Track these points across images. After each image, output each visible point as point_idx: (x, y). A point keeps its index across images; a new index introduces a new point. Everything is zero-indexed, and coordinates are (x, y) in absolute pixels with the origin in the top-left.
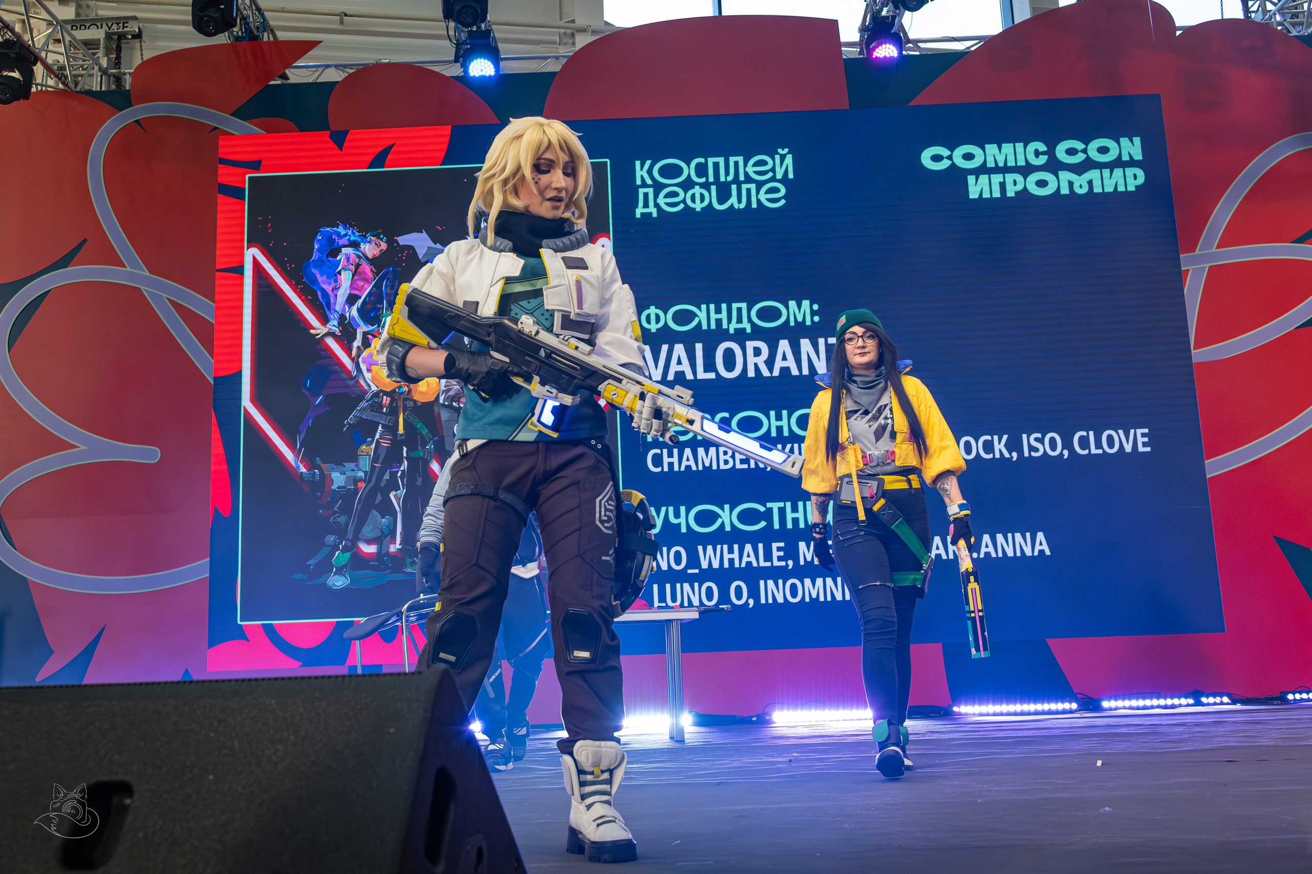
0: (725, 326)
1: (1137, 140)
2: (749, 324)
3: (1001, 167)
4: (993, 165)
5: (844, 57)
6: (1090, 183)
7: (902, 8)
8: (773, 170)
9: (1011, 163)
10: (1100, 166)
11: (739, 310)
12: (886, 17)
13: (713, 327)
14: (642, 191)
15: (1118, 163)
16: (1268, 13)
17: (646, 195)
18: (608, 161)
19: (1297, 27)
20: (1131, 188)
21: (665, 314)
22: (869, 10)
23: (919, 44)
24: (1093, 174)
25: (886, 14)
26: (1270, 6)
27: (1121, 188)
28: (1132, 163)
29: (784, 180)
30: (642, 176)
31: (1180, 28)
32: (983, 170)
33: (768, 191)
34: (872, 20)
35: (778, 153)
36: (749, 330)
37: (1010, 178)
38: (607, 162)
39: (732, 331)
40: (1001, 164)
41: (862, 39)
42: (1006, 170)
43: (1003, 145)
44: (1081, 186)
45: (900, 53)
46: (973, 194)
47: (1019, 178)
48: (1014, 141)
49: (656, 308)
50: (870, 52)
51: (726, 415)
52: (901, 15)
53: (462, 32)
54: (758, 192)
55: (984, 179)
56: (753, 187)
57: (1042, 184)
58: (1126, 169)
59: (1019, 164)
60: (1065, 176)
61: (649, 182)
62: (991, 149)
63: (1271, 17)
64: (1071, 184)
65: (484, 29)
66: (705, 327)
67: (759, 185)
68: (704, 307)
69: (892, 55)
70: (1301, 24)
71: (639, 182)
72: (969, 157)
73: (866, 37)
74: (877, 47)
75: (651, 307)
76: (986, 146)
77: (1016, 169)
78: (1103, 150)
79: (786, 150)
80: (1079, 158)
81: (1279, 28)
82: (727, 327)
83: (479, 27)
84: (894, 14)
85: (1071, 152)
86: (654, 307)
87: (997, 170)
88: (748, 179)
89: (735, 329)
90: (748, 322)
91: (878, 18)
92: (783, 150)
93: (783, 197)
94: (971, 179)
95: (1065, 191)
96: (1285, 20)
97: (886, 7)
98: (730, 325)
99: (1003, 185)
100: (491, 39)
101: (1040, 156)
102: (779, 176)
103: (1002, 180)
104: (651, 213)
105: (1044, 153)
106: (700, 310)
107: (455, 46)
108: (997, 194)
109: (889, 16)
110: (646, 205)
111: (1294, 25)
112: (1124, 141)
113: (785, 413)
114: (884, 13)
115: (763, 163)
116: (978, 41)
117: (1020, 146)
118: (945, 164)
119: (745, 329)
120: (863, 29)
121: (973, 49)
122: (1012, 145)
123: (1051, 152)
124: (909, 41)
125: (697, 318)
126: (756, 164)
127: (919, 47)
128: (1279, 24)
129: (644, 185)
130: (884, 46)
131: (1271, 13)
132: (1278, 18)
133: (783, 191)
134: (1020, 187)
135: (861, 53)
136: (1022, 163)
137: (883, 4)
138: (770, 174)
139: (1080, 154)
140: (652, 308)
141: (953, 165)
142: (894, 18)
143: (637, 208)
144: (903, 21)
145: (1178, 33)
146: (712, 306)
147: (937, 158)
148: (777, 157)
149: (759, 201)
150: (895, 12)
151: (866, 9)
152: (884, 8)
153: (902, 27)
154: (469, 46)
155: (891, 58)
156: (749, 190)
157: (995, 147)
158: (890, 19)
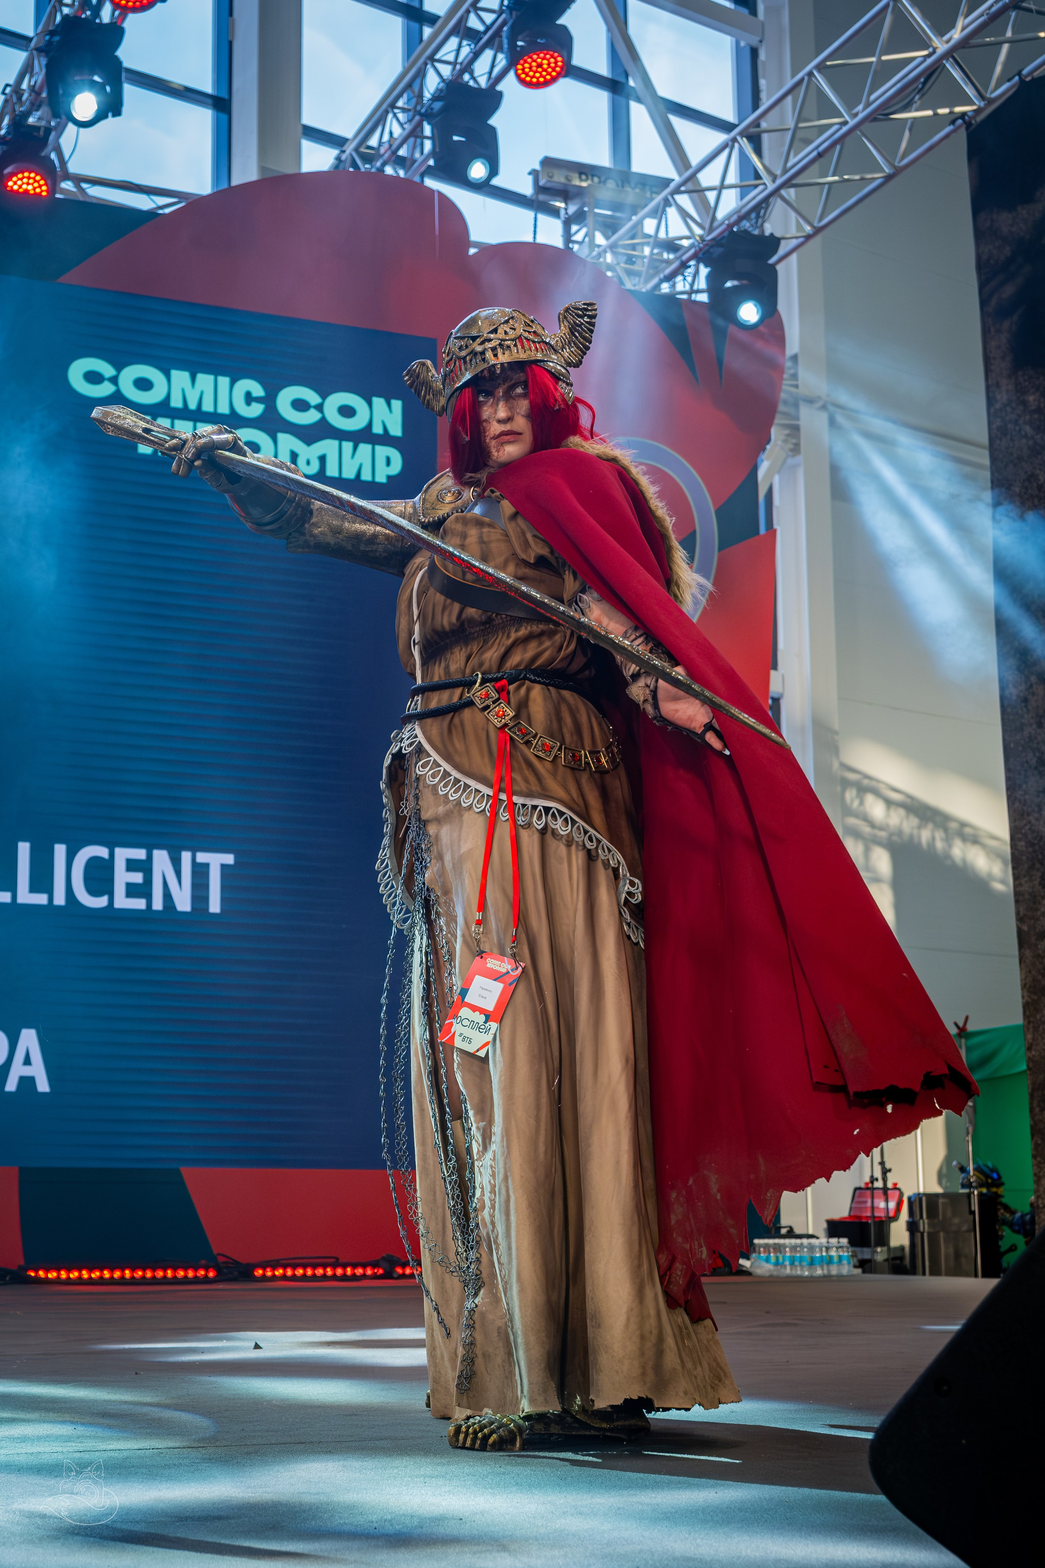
1: (397, 404)
3: (192, 411)
4: (179, 405)
6: (322, 459)
9: (208, 407)
10: (341, 435)
12: (36, 128)
15: (365, 436)
16: (596, 249)
19: (632, 277)
20: (381, 478)
24: (328, 446)
25: (37, 122)
26: (600, 239)
27: (366, 476)
28: (386, 439)
31: (476, 244)
32: (163, 409)
40: (193, 406)
42: (198, 415)
43: (200, 377)
44: (308, 463)
45: (52, 190)
46: (144, 447)
48: (216, 370)
57: (251, 448)
58: (378, 448)
59: (219, 410)
60: (287, 442)
62: (180, 377)
63: (599, 255)
64: (294, 456)
69: (38, 190)
70: (637, 274)
72: (143, 384)
74: (14, 172)
77: (213, 418)
78: (347, 411)
80: (310, 417)
81: (609, 274)
84: (47, 125)
85: (300, 405)
87: (184, 413)
91: (22, 125)
96: (618, 264)
97: (37, 110)
101: (254, 405)
105: (258, 400)
111: (630, 273)
112: (379, 402)
114: (31, 120)
116: (176, 200)
117: (223, 381)
118: (104, 389)
121: (167, 211)
122: (211, 378)
123: (269, 400)
124: (67, 176)
128: (610, 267)
130: (26, 173)
131: (601, 249)
132: (609, 258)
136: (224, 409)
137: (32, 104)
139: (312, 411)
141: (117, 391)
142: (48, 130)
144: (62, 141)
145: (472, 251)
147: (93, 377)
150: (50, 123)
152: (33, 114)
153: (59, 149)
155: (37, 197)
157: (185, 375)
158: (42, 133)
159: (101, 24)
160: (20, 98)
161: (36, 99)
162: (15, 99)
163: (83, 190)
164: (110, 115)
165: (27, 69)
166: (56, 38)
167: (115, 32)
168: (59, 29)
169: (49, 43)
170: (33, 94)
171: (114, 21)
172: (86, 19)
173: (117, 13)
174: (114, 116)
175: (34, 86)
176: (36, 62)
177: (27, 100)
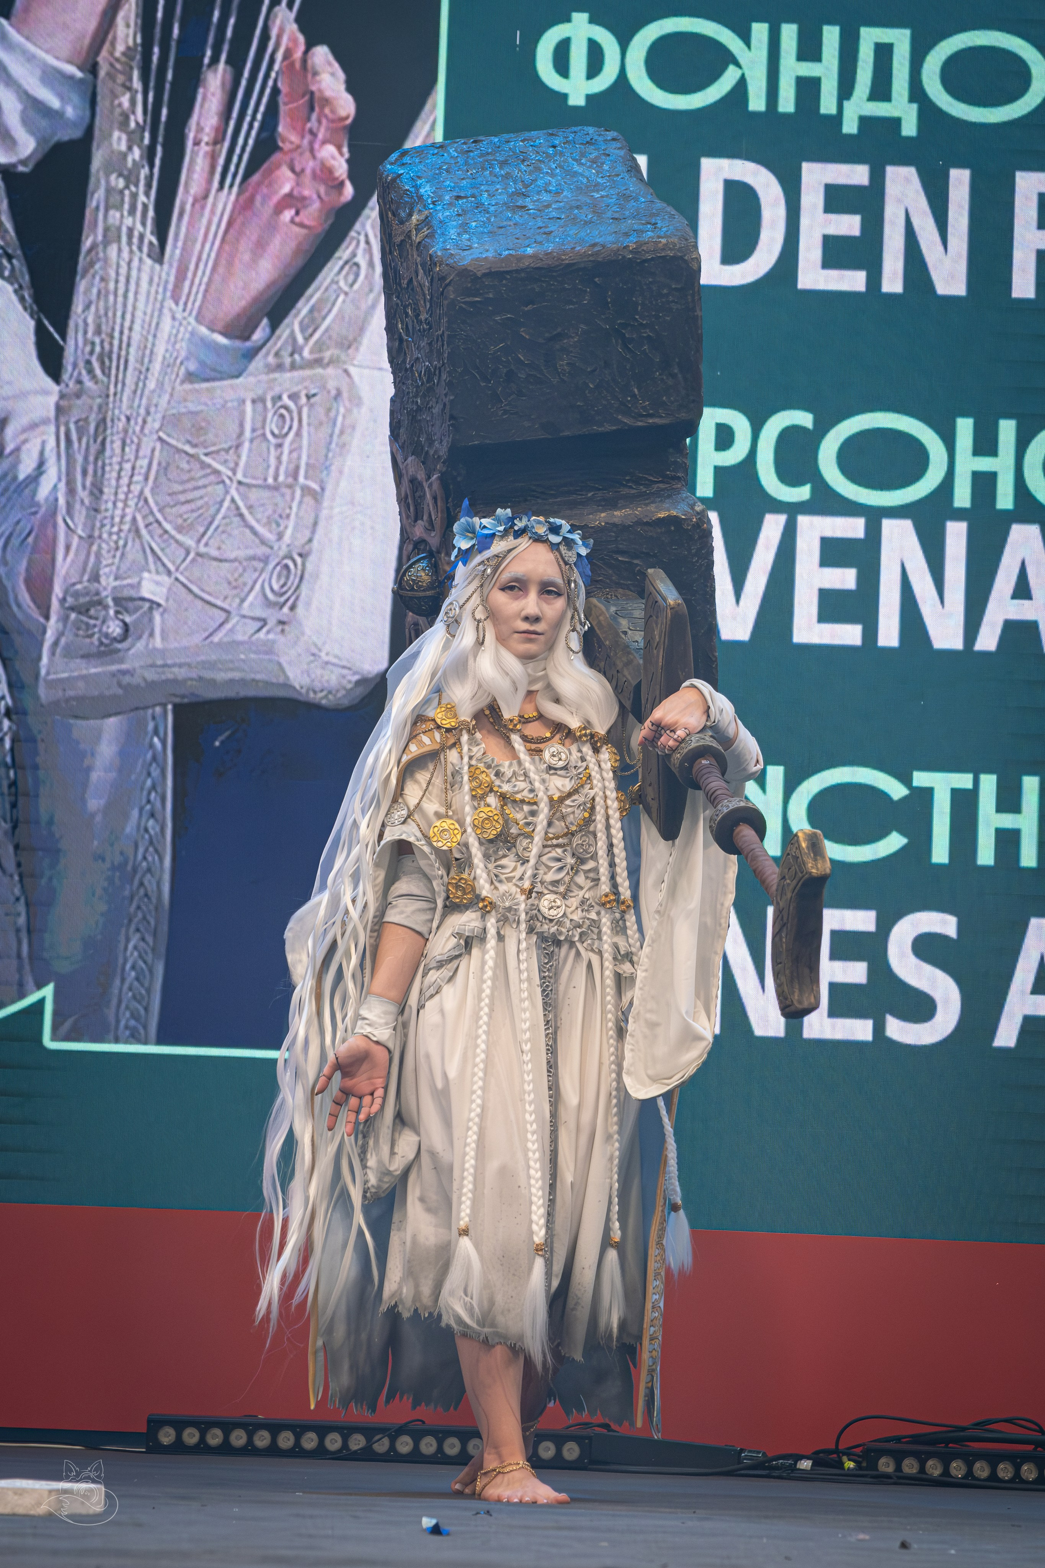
0: (828, 105)
2: (915, 106)
11: (884, 52)
13: (787, 103)
21: (624, 44)
36: (909, 129)
39: (850, 127)
49: (591, 21)
51: (804, 419)
66: (757, 103)
68: (760, 31)
75: (575, 15)
82: (833, 111)
86: (585, 16)
89: (865, 121)
90: (912, 100)
98: (846, 104)
106: (746, 38)
113: (1007, 430)
119: (896, 123)
125: (731, 68)
140: (580, 18)
146: (789, 33)
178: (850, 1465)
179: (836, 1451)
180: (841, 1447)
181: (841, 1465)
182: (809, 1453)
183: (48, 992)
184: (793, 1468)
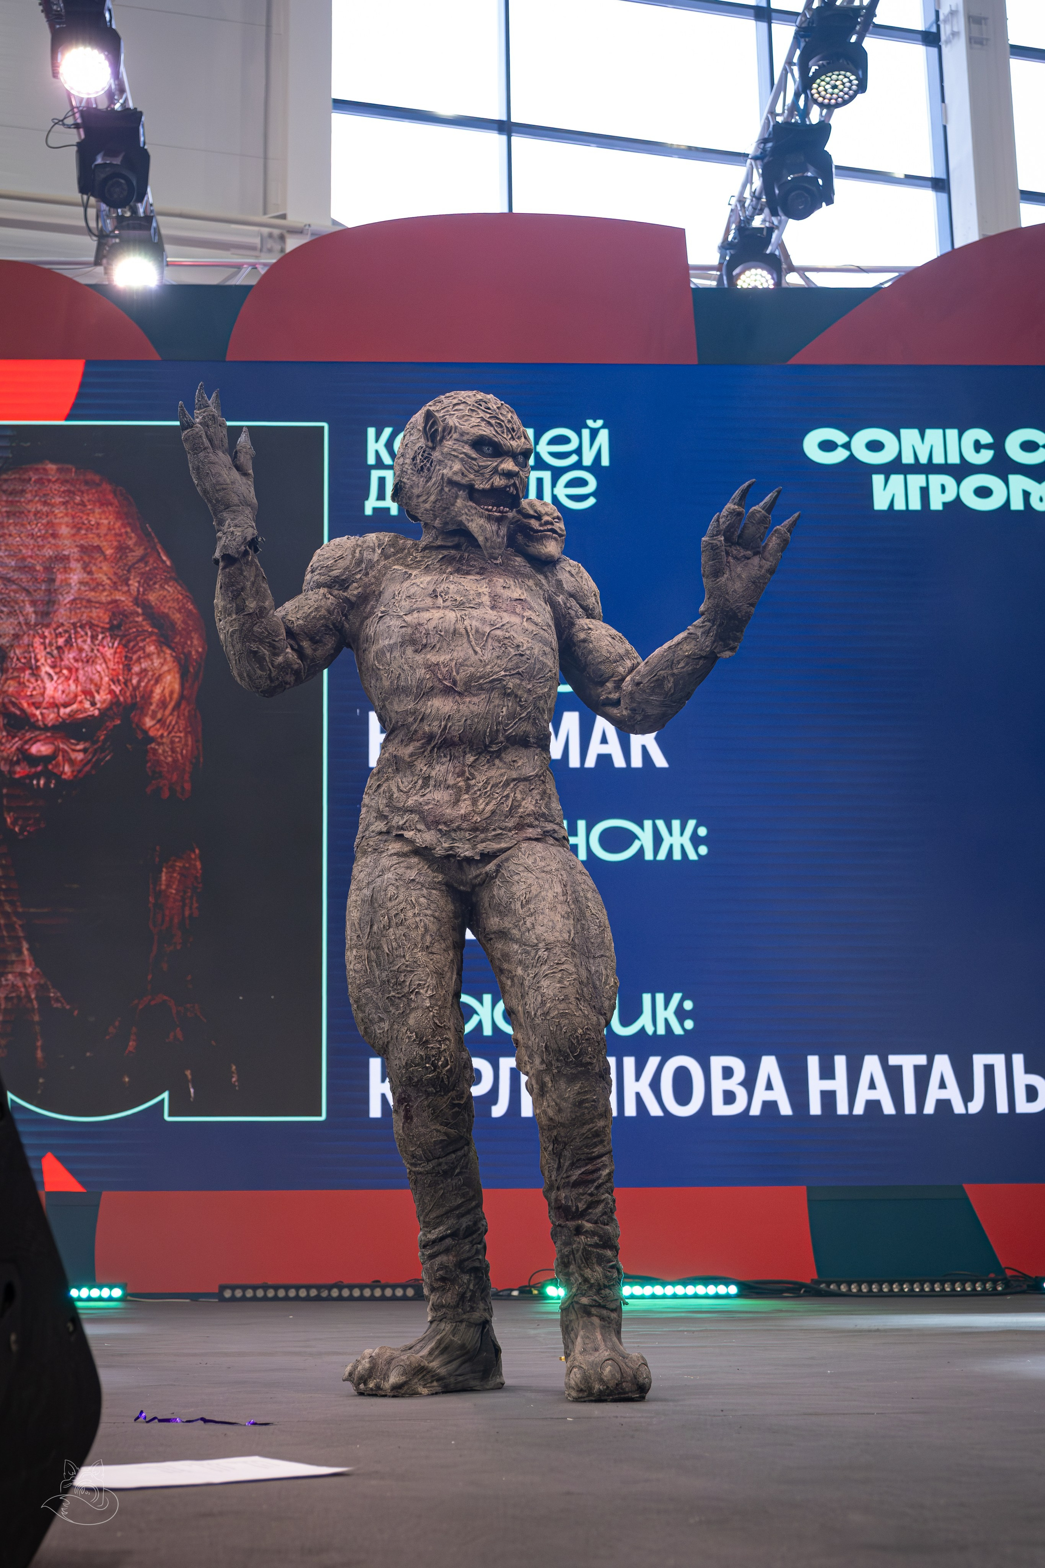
3: (923, 465)
4: (911, 461)
5: (692, 286)
7: (783, 217)
8: (579, 451)
9: (938, 459)
12: (760, 230)
14: (375, 475)
17: (382, 481)
18: (326, 425)
22: (733, 219)
23: (808, 274)
25: (760, 224)
29: (595, 468)
30: (377, 452)
32: (895, 467)
33: (570, 484)
34: (737, 232)
35: (587, 427)
37: (936, 480)
38: (323, 428)
40: (923, 460)
41: (722, 261)
42: (930, 468)
43: (928, 432)
44: (1041, 500)
45: (778, 282)
46: (880, 503)
47: (949, 481)
48: (944, 425)
50: (732, 280)
52: (781, 228)
53: (108, 216)
54: (554, 484)
55: (897, 480)
56: (547, 476)
57: (983, 492)
59: (950, 461)
60: (1019, 482)
61: (387, 460)
62: (910, 435)
64: (1026, 495)
65: (142, 215)
67: (557, 473)
69: (765, 286)
71: (371, 460)
72: (875, 446)
73: (728, 258)
74: (742, 272)
76: (903, 432)
77: (945, 469)
79: (600, 423)
83: (134, 211)
84: (771, 225)
85: (1029, 446)
87: (917, 468)
88: (541, 465)
91: (748, 229)
92: (595, 421)
93: (593, 494)
94: (878, 480)
95: (1017, 504)
97: (759, 214)
99: (925, 492)
100: (152, 231)
101: (983, 451)
102: (588, 461)
103: (924, 485)
104: (388, 509)
105: (988, 447)
107: (95, 238)
108: (915, 504)
109: (762, 229)
110: (381, 496)
113: (581, 825)
114: (755, 224)
115: (565, 440)
116: (896, 274)
117: (952, 433)
118: (839, 456)
120: (725, 246)
121: (886, 285)
122: (940, 432)
123: (998, 446)
124: (792, 269)
126: (553, 442)
127: (808, 278)
129: (380, 465)
130: (753, 271)
133: (592, 484)
134: (950, 497)
135: (720, 280)
136: (954, 459)
137: (755, 209)
138: (574, 458)
139: (1041, 451)
141: (852, 457)
142: (770, 230)
143: (367, 499)
144: (784, 235)
147: (827, 446)
148: (586, 433)
149: (555, 499)
150: (773, 223)
151: (730, 216)
152: (756, 217)
153: (782, 246)
154: (117, 240)
155: (766, 290)
156: (540, 481)
157: (915, 432)
158: (765, 232)
159: (811, 125)
160: (743, 206)
161: (757, 204)
162: (739, 208)
163: (806, 279)
164: (824, 204)
165: (749, 180)
166: (770, 145)
167: (823, 130)
168: (771, 136)
169: (764, 149)
170: (754, 199)
171: (822, 119)
172: (796, 122)
173: (825, 111)
174: (827, 205)
175: (754, 193)
176: (755, 170)
177: (749, 205)
178: (535, 1292)
179: (529, 1286)
180: (531, 1284)
181: (531, 1292)
182: (517, 1288)
183: (165, 1095)
184: (510, 1295)
